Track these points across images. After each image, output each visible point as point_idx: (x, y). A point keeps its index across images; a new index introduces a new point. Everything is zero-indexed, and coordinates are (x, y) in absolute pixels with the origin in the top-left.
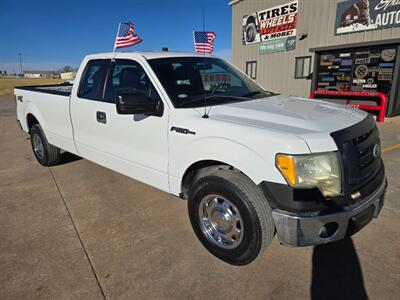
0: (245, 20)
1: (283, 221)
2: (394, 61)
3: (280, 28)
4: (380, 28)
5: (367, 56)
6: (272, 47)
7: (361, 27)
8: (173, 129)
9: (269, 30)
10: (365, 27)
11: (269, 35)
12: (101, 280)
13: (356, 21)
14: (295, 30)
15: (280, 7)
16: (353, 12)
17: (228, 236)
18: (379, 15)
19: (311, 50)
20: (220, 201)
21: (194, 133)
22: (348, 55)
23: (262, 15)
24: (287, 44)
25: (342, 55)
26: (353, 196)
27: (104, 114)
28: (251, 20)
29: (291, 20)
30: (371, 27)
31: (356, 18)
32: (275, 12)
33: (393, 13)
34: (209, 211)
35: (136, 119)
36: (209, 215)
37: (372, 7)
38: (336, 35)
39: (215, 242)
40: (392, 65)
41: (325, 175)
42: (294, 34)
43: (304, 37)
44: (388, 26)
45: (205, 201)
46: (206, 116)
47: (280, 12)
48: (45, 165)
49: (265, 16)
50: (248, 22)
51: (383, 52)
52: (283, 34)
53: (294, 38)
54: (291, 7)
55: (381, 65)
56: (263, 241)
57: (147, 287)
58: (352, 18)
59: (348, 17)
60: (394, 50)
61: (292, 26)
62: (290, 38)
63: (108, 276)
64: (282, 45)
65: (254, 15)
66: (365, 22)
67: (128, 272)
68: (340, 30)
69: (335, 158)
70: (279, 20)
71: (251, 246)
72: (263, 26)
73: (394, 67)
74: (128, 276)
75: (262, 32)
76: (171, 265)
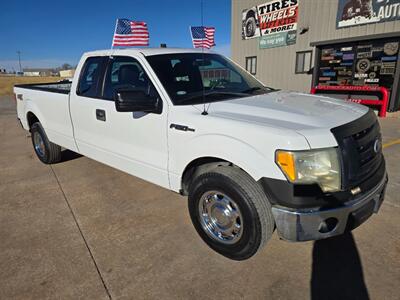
0: (245, 14)
1: (282, 217)
2: (396, 55)
3: (280, 22)
4: (383, 21)
5: (369, 49)
6: (272, 42)
7: (363, 20)
8: (172, 126)
9: (269, 24)
10: (367, 20)
11: (270, 30)
12: (104, 274)
14: (295, 24)
15: (280, 1)
17: (228, 232)
18: (382, 8)
19: (312, 45)
20: (220, 197)
21: (193, 130)
22: (349, 49)
23: (262, 8)
24: (288, 38)
25: (344, 49)
26: (353, 192)
27: (103, 112)
28: (251, 14)
29: (292, 13)
30: (373, 19)
31: (358, 10)
32: (276, 6)
33: (396, 5)
34: (209, 207)
35: (135, 117)
36: (209, 211)
38: (338, 28)
39: (215, 237)
40: (395, 58)
41: (325, 171)
42: (295, 28)
43: (304, 31)
44: (391, 19)
45: (204, 197)
46: (205, 113)
47: (280, 6)
48: (46, 163)
49: (265, 10)
50: (248, 17)
51: (386, 45)
52: (284, 28)
53: (295, 32)
55: (383, 59)
56: (263, 236)
57: (149, 281)
58: (354, 11)
59: (350, 10)
61: (293, 19)
62: (290, 33)
63: (110, 271)
64: (282, 39)
65: (254, 8)
66: (368, 15)
67: (130, 266)
68: (342, 24)
69: (335, 154)
70: (279, 14)
71: (250, 241)
72: (263, 20)
73: (396, 61)
74: (131, 270)
75: (262, 27)
76: (172, 260)
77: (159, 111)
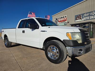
0: (55, 19)
2: (88, 26)
3: (63, 21)
4: (84, 20)
5: (82, 25)
6: (61, 25)
7: (80, 20)
8: (41, 31)
9: (61, 21)
10: (81, 20)
11: (61, 22)
12: (22, 68)
13: (79, 19)
14: (66, 21)
15: (63, 17)
16: (78, 17)
17: (55, 56)
18: (84, 18)
19: (70, 25)
20: (53, 47)
21: (46, 31)
22: (78, 25)
23: (59, 18)
24: (65, 24)
25: (77, 25)
26: (85, 43)
27: (24, 31)
28: (57, 19)
29: (65, 19)
30: (82, 20)
31: (79, 18)
32: (62, 18)
33: (87, 17)
34: (50, 50)
35: (32, 31)
36: (50, 51)
37: (82, 16)
38: (75, 22)
39: (52, 58)
40: (88, 27)
42: (66, 22)
43: (68, 22)
44: (86, 20)
45: (49, 48)
46: (49, 27)
47: (63, 18)
49: (60, 18)
50: (56, 20)
51: (86, 24)
52: (64, 22)
53: (66, 23)
54: (65, 16)
55: (86, 27)
56: (64, 55)
57: (34, 69)
58: (78, 18)
59: (77, 18)
60: (88, 24)
61: (66, 20)
62: (65, 23)
63: (24, 67)
64: (64, 24)
65: (57, 18)
66: (81, 19)
67: (29, 66)
68: (76, 21)
69: (80, 34)
70: (62, 19)
71: (61, 57)
72: (59, 20)
73: (88, 28)
74: (29, 67)
75: (59, 22)
76: (40, 65)
77: (38, 28)
